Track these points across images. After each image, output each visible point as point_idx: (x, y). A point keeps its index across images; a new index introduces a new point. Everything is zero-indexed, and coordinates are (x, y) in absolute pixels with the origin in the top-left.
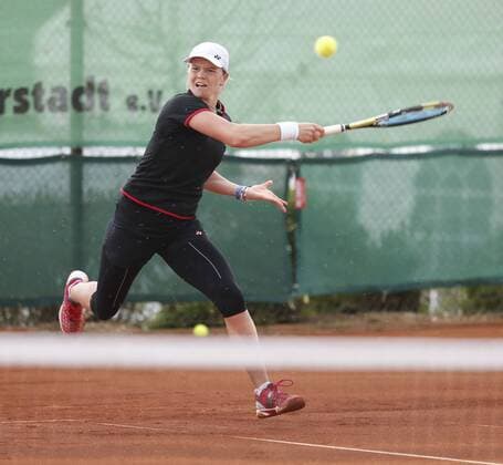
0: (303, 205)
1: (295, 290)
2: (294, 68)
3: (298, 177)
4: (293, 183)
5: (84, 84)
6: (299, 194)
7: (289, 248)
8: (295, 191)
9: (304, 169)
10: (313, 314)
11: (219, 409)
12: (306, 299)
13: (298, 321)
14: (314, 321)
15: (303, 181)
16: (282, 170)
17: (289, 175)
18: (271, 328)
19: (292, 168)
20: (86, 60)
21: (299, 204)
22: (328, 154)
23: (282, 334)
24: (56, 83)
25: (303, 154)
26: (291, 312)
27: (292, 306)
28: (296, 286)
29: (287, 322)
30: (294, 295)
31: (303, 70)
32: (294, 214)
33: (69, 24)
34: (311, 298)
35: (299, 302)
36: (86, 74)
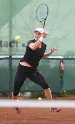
0: (64, 69)
1: (62, 89)
2: (62, 37)
3: (63, 63)
4: (62, 64)
5: (12, 41)
6: (63, 67)
7: (61, 79)
8: (62, 66)
9: (64, 61)
10: (66, 95)
11: (44, 117)
12: (65, 91)
13: (63, 97)
14: (67, 97)
15: (64, 64)
16: (59, 61)
17: (61, 62)
18: (56, 98)
19: (61, 61)
20: (12, 35)
21: (63, 69)
22: (70, 57)
23: (59, 100)
24: (5, 41)
25: (64, 57)
26: (61, 94)
27: (62, 93)
28: (63, 88)
29: (60, 97)
30: (62, 90)
31: (64, 37)
32: (62, 71)
33: (8, 27)
34: (66, 91)
35: (63, 92)
36: (13, 38)
